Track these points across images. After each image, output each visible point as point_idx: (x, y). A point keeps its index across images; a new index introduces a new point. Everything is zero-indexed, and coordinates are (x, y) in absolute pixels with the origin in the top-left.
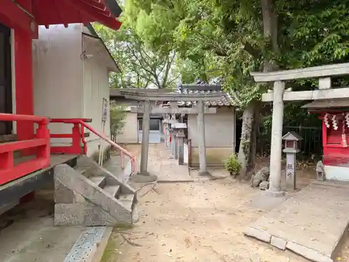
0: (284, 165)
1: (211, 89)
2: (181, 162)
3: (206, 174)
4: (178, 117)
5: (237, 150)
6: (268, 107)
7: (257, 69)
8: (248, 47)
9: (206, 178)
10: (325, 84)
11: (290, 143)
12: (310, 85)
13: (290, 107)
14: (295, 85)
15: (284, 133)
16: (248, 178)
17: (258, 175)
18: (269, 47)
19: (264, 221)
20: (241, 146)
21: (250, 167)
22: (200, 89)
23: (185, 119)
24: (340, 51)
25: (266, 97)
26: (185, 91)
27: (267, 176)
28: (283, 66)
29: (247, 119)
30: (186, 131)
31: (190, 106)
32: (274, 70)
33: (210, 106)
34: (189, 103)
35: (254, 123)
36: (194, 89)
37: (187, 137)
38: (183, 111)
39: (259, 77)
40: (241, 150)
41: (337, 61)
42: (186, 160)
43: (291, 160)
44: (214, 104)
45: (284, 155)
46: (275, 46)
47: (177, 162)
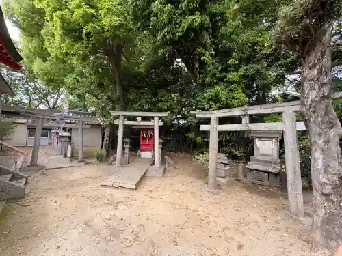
0: (123, 154)
1: (89, 114)
2: (65, 156)
3: (83, 161)
4: (64, 129)
5: (102, 147)
6: (117, 127)
7: (114, 109)
8: (109, 98)
9: (82, 164)
10: (139, 119)
11: (127, 143)
12: (134, 119)
13: (126, 127)
14: (129, 118)
15: (123, 139)
16: (106, 161)
17: (112, 159)
18: (119, 99)
19: (112, 178)
20: (104, 145)
21: (108, 155)
22: (81, 114)
23: (70, 130)
24: (146, 107)
25: (116, 122)
26: (71, 114)
27: (115, 159)
28: (125, 109)
29: (107, 132)
30: (70, 137)
31: (73, 123)
32: (121, 110)
33: (87, 124)
34: (73, 121)
35: (110, 133)
36: (77, 113)
37: (70, 141)
38: (68, 126)
39: (113, 113)
40: (104, 147)
41: (145, 111)
42: (69, 155)
43: (127, 151)
44: (90, 123)
45: (124, 149)
46: (122, 99)
47: (62, 156)
